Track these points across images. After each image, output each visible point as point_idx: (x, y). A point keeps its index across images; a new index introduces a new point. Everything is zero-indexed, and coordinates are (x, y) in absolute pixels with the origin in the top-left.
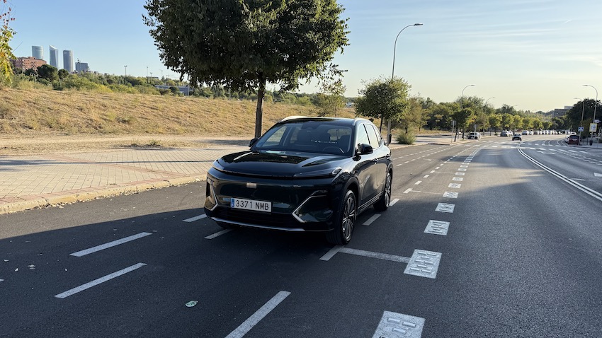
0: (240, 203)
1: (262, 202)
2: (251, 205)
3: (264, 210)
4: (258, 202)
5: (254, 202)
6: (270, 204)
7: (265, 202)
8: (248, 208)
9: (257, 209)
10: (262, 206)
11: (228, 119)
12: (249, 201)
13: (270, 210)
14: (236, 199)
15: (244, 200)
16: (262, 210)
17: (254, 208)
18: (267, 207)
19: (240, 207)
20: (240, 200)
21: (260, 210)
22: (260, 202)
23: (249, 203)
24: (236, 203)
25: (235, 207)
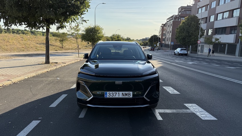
0: (111, 94)
1: (126, 92)
2: (119, 95)
3: (128, 97)
4: (123, 92)
5: (121, 93)
6: (131, 93)
7: (128, 92)
8: (117, 96)
9: (123, 97)
10: (126, 95)
11: (15, 44)
12: (117, 92)
13: (131, 96)
14: (108, 92)
15: (114, 92)
16: (126, 97)
17: (121, 96)
18: (130, 95)
19: (111, 97)
20: (111, 92)
21: (125, 97)
22: (125, 92)
23: (118, 94)
24: (108, 94)
25: (108, 97)
